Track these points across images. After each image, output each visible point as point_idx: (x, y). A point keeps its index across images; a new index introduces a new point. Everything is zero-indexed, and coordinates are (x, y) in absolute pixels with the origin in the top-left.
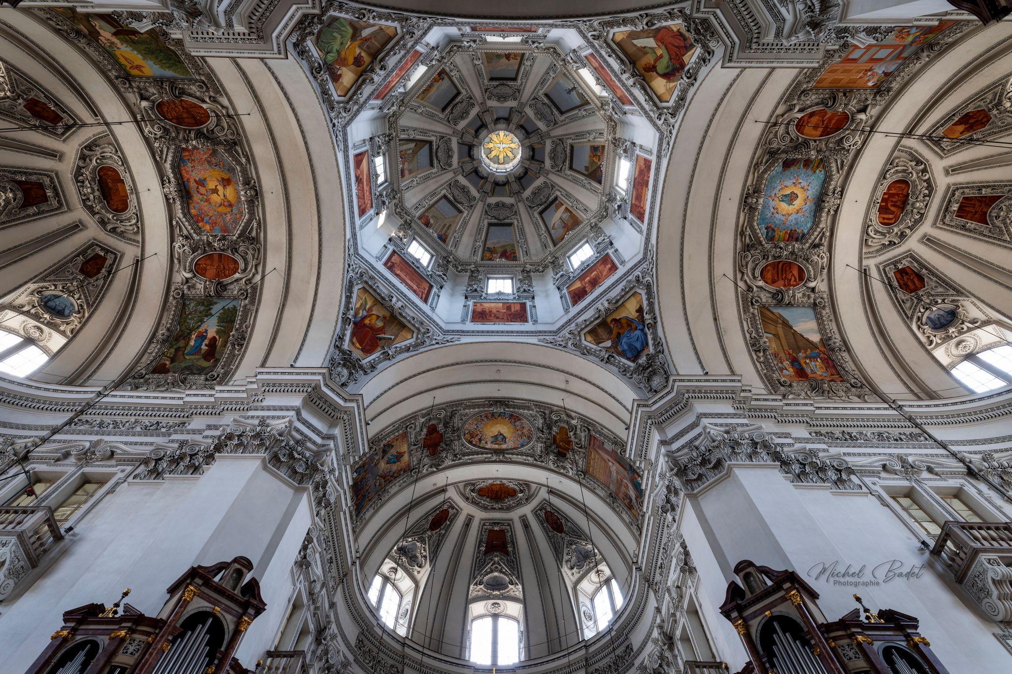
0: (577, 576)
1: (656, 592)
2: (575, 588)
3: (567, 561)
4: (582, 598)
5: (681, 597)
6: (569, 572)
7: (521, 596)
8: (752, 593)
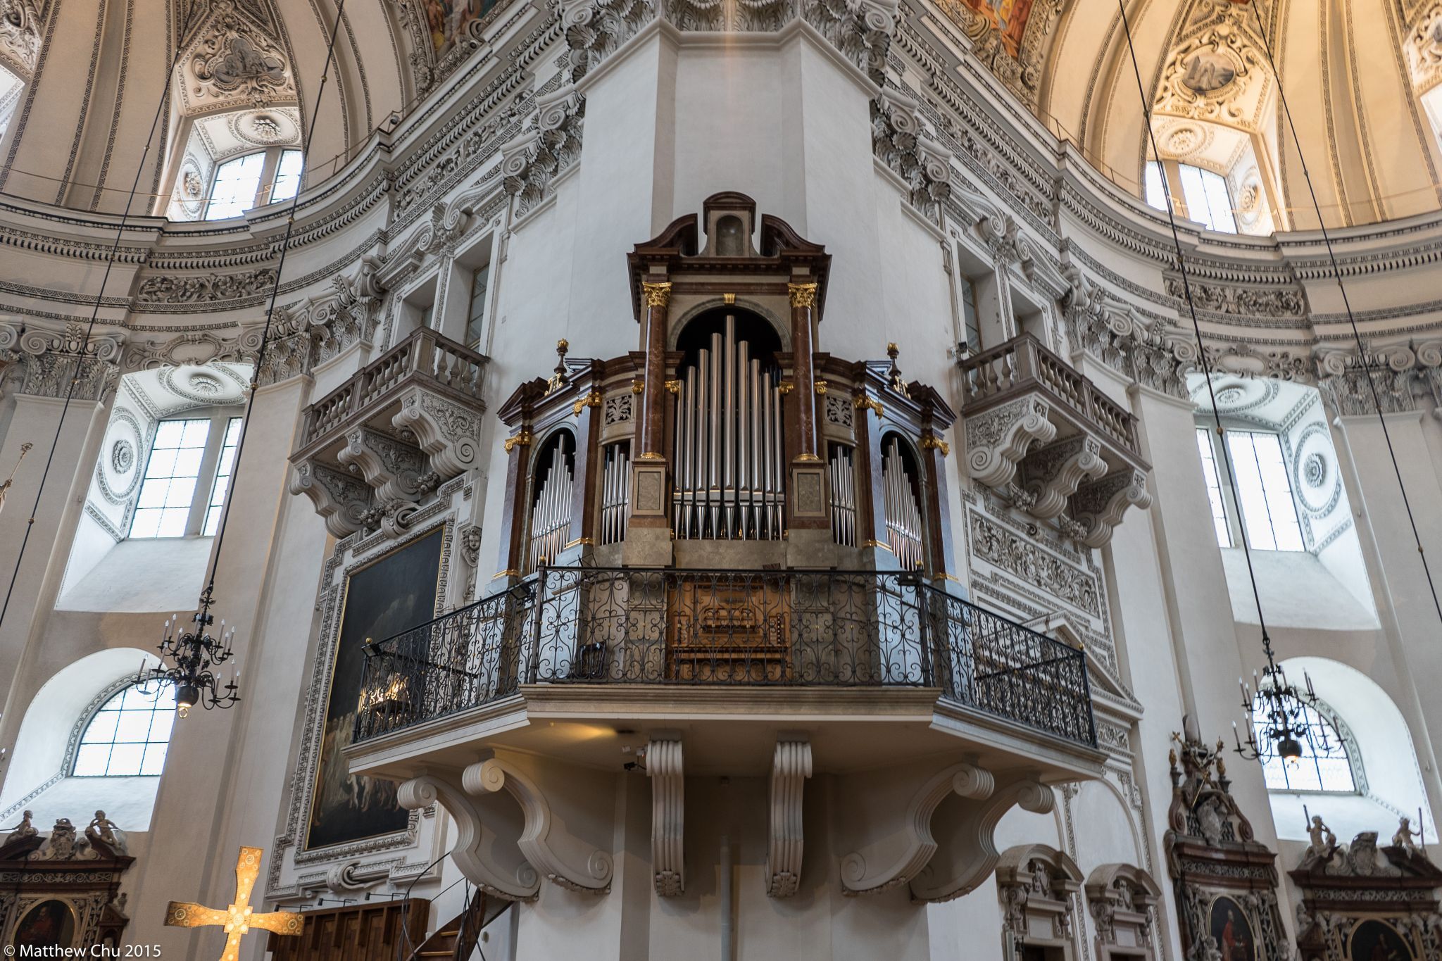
0: (206, 100)
1: (395, 206)
2: (187, 122)
3: (198, 56)
4: (193, 146)
5: (462, 233)
6: (191, 82)
7: (31, 65)
8: (718, 252)
